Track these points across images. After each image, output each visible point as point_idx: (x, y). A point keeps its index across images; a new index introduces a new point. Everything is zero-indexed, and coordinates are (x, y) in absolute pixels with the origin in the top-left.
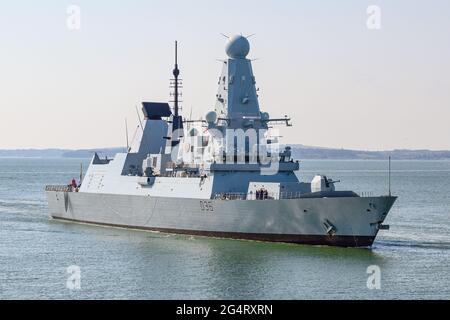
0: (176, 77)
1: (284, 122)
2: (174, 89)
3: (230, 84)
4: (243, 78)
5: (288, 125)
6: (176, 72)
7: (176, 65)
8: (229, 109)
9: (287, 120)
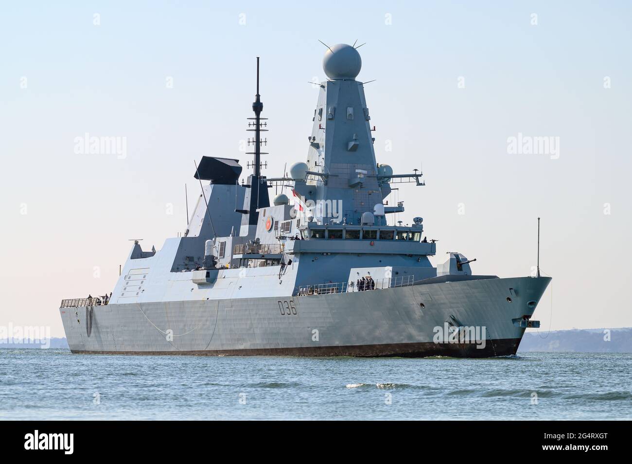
0: (258, 114)
1: (413, 179)
2: (254, 134)
3: (329, 120)
4: (350, 110)
5: (419, 184)
6: (258, 107)
7: (258, 96)
8: (326, 159)
9: (417, 176)
